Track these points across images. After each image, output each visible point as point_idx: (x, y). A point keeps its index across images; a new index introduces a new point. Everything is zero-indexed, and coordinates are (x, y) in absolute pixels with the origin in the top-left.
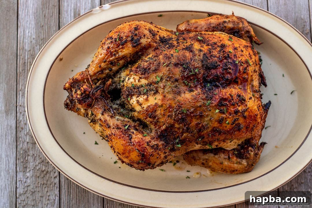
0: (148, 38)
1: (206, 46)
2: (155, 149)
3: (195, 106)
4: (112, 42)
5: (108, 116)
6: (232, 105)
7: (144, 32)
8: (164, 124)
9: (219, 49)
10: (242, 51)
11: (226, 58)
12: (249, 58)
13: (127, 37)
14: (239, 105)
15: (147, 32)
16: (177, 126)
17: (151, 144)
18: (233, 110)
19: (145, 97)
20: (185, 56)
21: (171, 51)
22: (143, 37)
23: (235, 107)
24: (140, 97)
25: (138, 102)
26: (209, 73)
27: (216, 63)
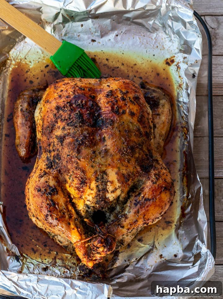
0: (49, 179)
1: (58, 124)
2: (159, 177)
3: (119, 136)
4: (51, 216)
5: (125, 221)
6: (117, 103)
7: (42, 183)
8: (136, 167)
9: (61, 112)
10: (62, 91)
11: (71, 105)
12: (68, 85)
13: (47, 199)
14: (116, 96)
15: (43, 180)
16: (137, 155)
17: (154, 181)
18: (122, 102)
19: (109, 184)
20: (70, 143)
21: (63, 157)
22: (47, 184)
23: (119, 100)
24: (108, 190)
25: (113, 192)
26: (87, 122)
27: (77, 114)
